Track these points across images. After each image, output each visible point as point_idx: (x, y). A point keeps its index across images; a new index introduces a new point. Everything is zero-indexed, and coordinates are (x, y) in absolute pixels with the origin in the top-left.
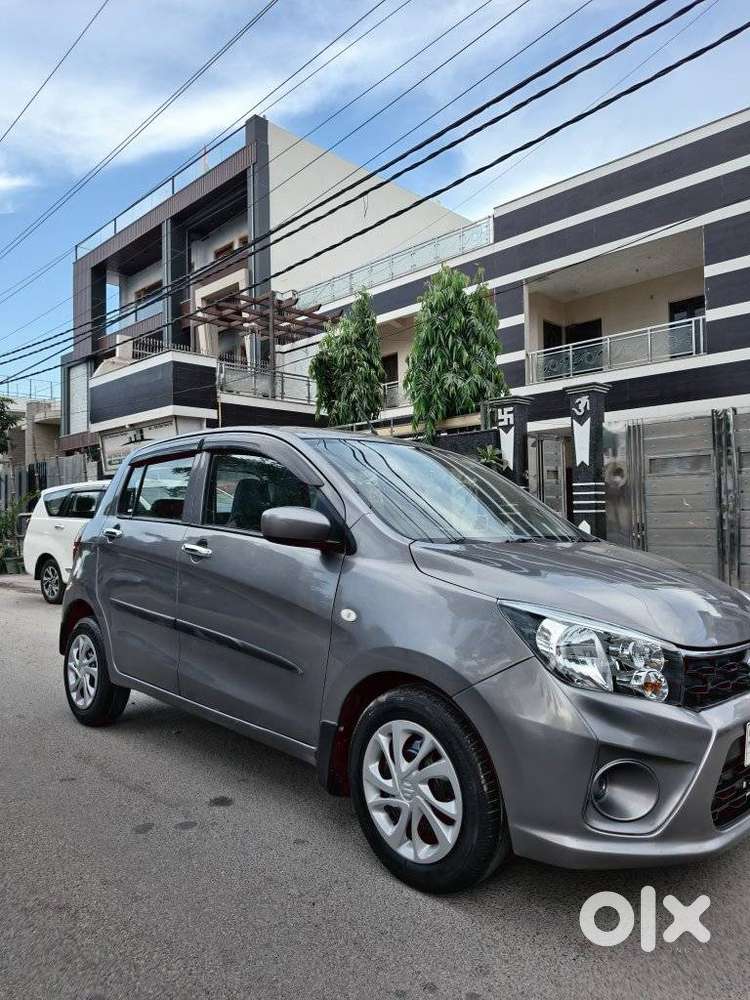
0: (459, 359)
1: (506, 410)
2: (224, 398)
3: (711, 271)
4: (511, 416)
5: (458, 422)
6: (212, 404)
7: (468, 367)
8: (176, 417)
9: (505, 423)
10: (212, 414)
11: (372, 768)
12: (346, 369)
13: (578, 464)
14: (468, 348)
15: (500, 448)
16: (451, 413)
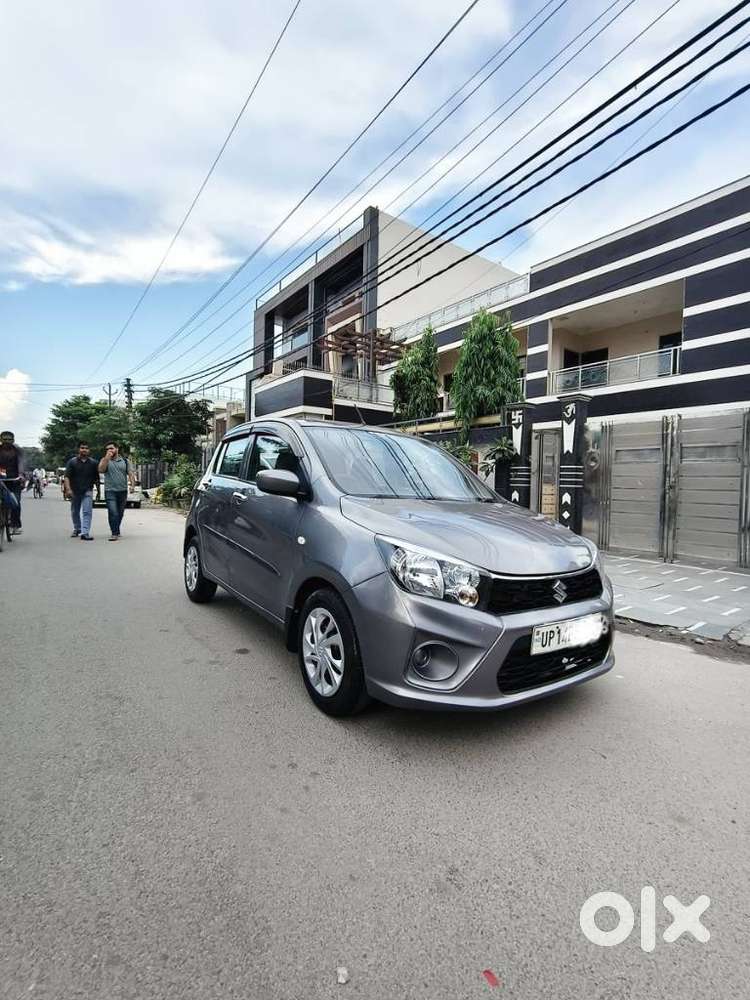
0: (488, 376)
1: (518, 412)
2: (337, 401)
3: (688, 312)
4: (521, 417)
5: (485, 420)
6: (329, 405)
7: (494, 381)
8: (305, 413)
9: (517, 421)
10: (329, 412)
11: (307, 637)
12: (414, 382)
13: (565, 452)
14: (495, 368)
15: (512, 439)
16: (481, 413)
